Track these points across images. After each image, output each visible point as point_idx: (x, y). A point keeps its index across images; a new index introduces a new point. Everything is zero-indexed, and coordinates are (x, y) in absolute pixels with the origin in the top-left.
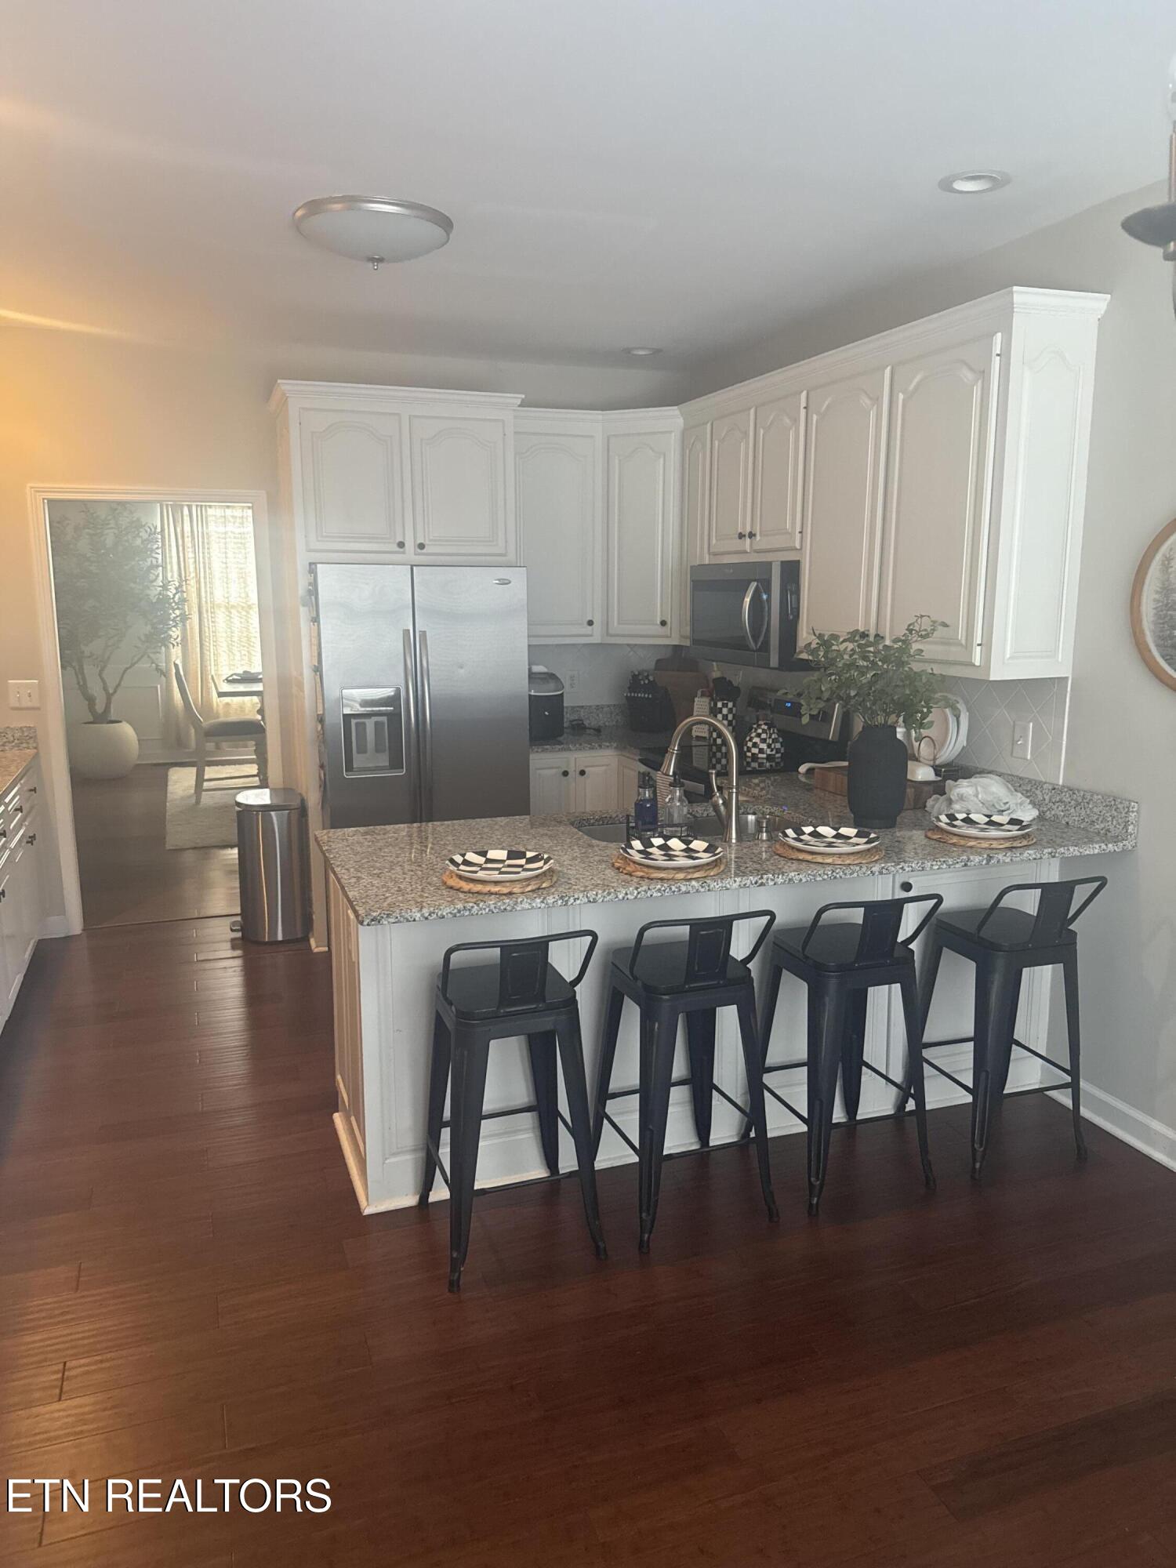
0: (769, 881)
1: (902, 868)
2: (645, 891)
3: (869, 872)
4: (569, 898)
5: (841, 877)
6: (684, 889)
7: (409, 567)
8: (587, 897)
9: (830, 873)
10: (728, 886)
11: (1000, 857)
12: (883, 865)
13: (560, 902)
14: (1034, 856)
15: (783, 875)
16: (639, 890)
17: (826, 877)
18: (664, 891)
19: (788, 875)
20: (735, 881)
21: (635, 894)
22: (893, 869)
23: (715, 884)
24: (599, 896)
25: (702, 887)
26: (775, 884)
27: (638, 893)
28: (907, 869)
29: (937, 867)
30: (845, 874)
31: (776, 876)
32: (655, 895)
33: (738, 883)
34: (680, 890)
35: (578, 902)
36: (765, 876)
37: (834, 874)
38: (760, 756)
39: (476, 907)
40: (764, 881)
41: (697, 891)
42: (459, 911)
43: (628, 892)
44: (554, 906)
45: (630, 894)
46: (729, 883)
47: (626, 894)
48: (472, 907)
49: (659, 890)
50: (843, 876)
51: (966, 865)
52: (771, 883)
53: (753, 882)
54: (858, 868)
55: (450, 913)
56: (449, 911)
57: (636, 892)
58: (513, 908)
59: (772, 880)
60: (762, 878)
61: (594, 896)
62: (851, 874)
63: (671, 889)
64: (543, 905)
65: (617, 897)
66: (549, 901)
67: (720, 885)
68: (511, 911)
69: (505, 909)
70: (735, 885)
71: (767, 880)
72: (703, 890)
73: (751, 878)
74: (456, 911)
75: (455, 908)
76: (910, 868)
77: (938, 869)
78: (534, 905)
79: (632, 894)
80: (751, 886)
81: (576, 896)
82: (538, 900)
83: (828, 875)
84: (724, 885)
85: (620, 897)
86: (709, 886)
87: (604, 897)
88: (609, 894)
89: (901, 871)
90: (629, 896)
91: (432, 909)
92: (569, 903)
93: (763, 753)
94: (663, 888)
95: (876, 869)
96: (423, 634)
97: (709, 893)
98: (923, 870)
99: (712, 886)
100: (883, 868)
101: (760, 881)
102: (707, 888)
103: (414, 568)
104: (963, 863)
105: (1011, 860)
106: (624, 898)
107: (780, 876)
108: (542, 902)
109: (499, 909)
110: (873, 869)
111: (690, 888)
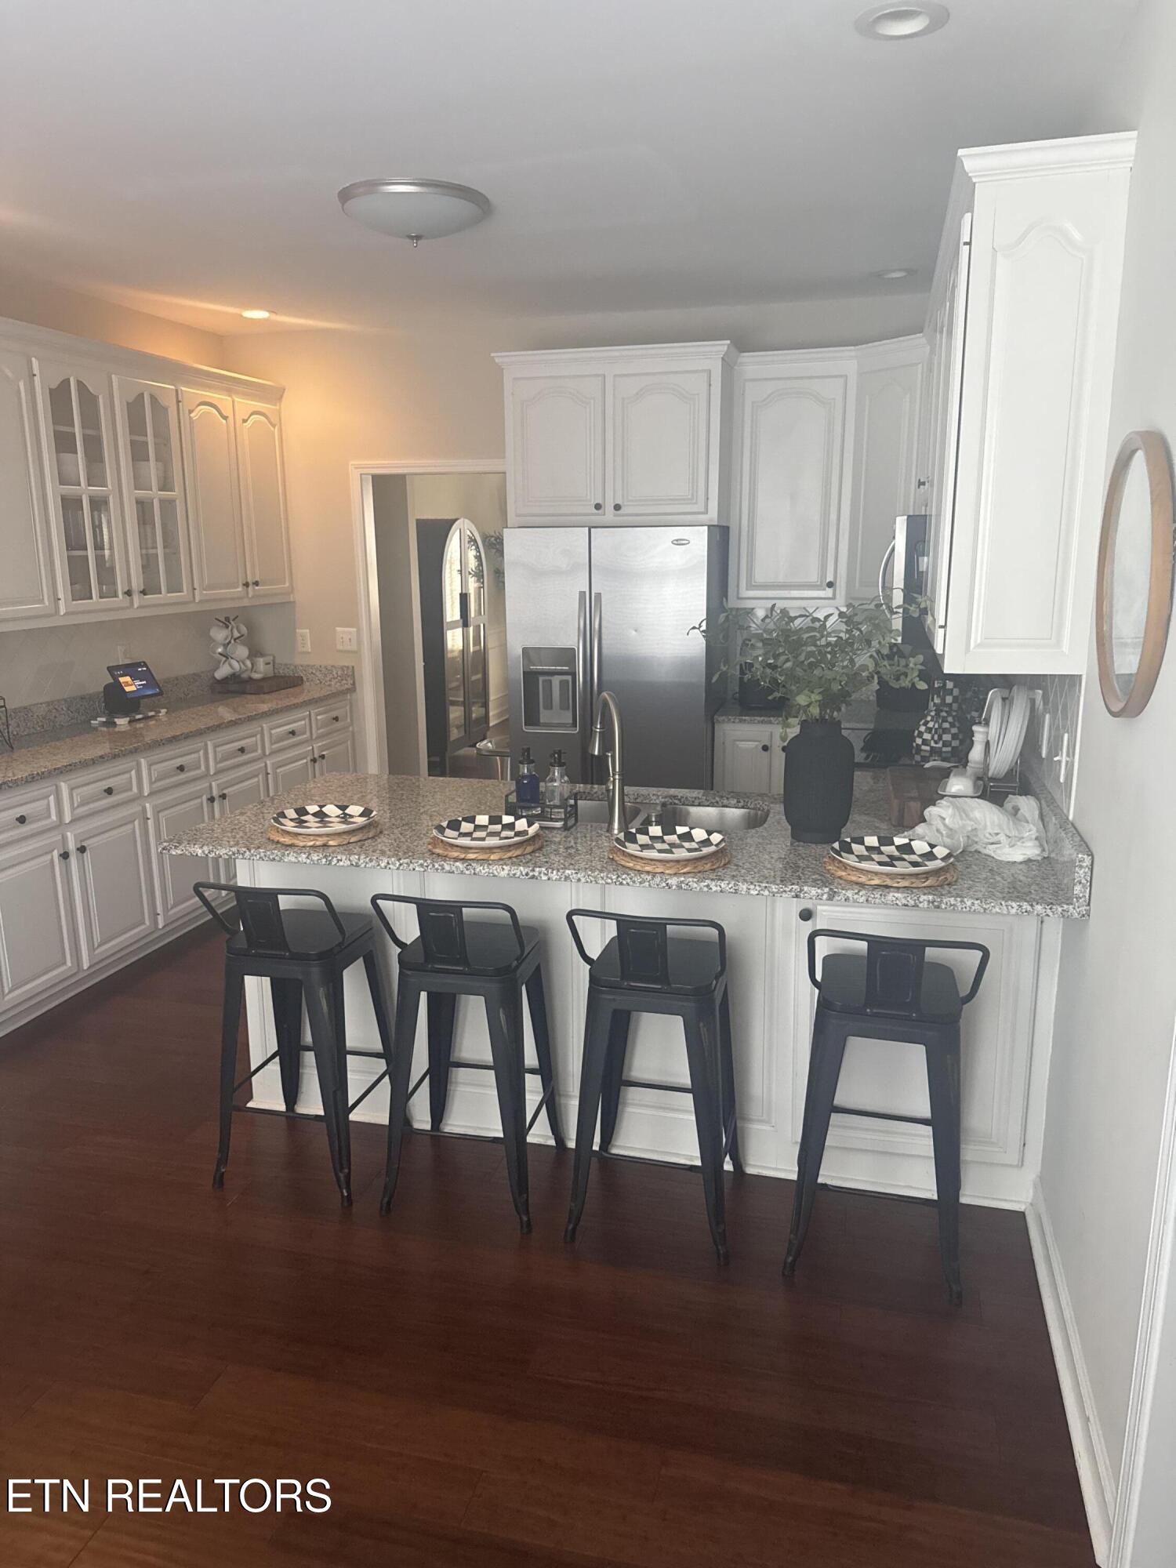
0: (542, 875)
1: (708, 886)
2: (407, 864)
3: (664, 884)
4: (333, 858)
5: (628, 884)
6: (447, 868)
7: (587, 529)
8: (349, 860)
9: (614, 877)
10: (495, 872)
11: (849, 894)
12: (682, 879)
13: (324, 860)
14: (904, 902)
15: (558, 871)
16: (401, 862)
17: (609, 881)
18: (427, 866)
19: (564, 872)
20: (503, 869)
21: (397, 865)
22: (695, 885)
23: (481, 868)
24: (362, 861)
25: (467, 870)
26: (549, 879)
27: (401, 865)
28: (714, 889)
29: (756, 892)
30: (634, 882)
31: (550, 871)
32: (417, 869)
33: (506, 872)
34: (443, 869)
35: (341, 863)
36: (537, 869)
37: (620, 879)
38: (923, 747)
39: (248, 853)
40: (536, 874)
41: (462, 873)
42: (234, 854)
43: (390, 862)
44: (318, 864)
45: (392, 863)
46: (496, 870)
47: (388, 863)
48: (245, 852)
49: (422, 865)
50: (631, 883)
51: (797, 896)
52: (544, 878)
53: (524, 873)
54: (649, 878)
55: (226, 854)
56: (225, 852)
57: (398, 864)
58: (281, 859)
59: (545, 874)
60: (533, 870)
61: (356, 861)
62: (640, 883)
63: (434, 866)
64: (308, 861)
65: (379, 865)
66: (314, 858)
67: (487, 870)
68: (279, 861)
69: (274, 859)
70: (504, 874)
71: (540, 873)
72: (468, 872)
73: (522, 868)
74: (231, 853)
75: (230, 850)
76: (719, 888)
77: (758, 894)
78: (300, 859)
79: (394, 864)
80: (521, 877)
81: (339, 858)
82: (304, 856)
83: (612, 879)
84: (491, 871)
85: (383, 865)
86: (474, 869)
87: (367, 863)
88: (371, 860)
89: (706, 889)
90: (391, 866)
91: (211, 847)
92: (333, 863)
93: (927, 745)
94: (425, 864)
95: (673, 881)
96: (599, 595)
97: (475, 876)
98: (736, 893)
99: (478, 870)
100: (682, 882)
101: (531, 874)
102: (473, 871)
103: (592, 530)
104: (793, 894)
105: (867, 900)
106: (386, 867)
107: (555, 872)
108: (307, 858)
109: (269, 858)
110: (669, 881)
111: (454, 868)
